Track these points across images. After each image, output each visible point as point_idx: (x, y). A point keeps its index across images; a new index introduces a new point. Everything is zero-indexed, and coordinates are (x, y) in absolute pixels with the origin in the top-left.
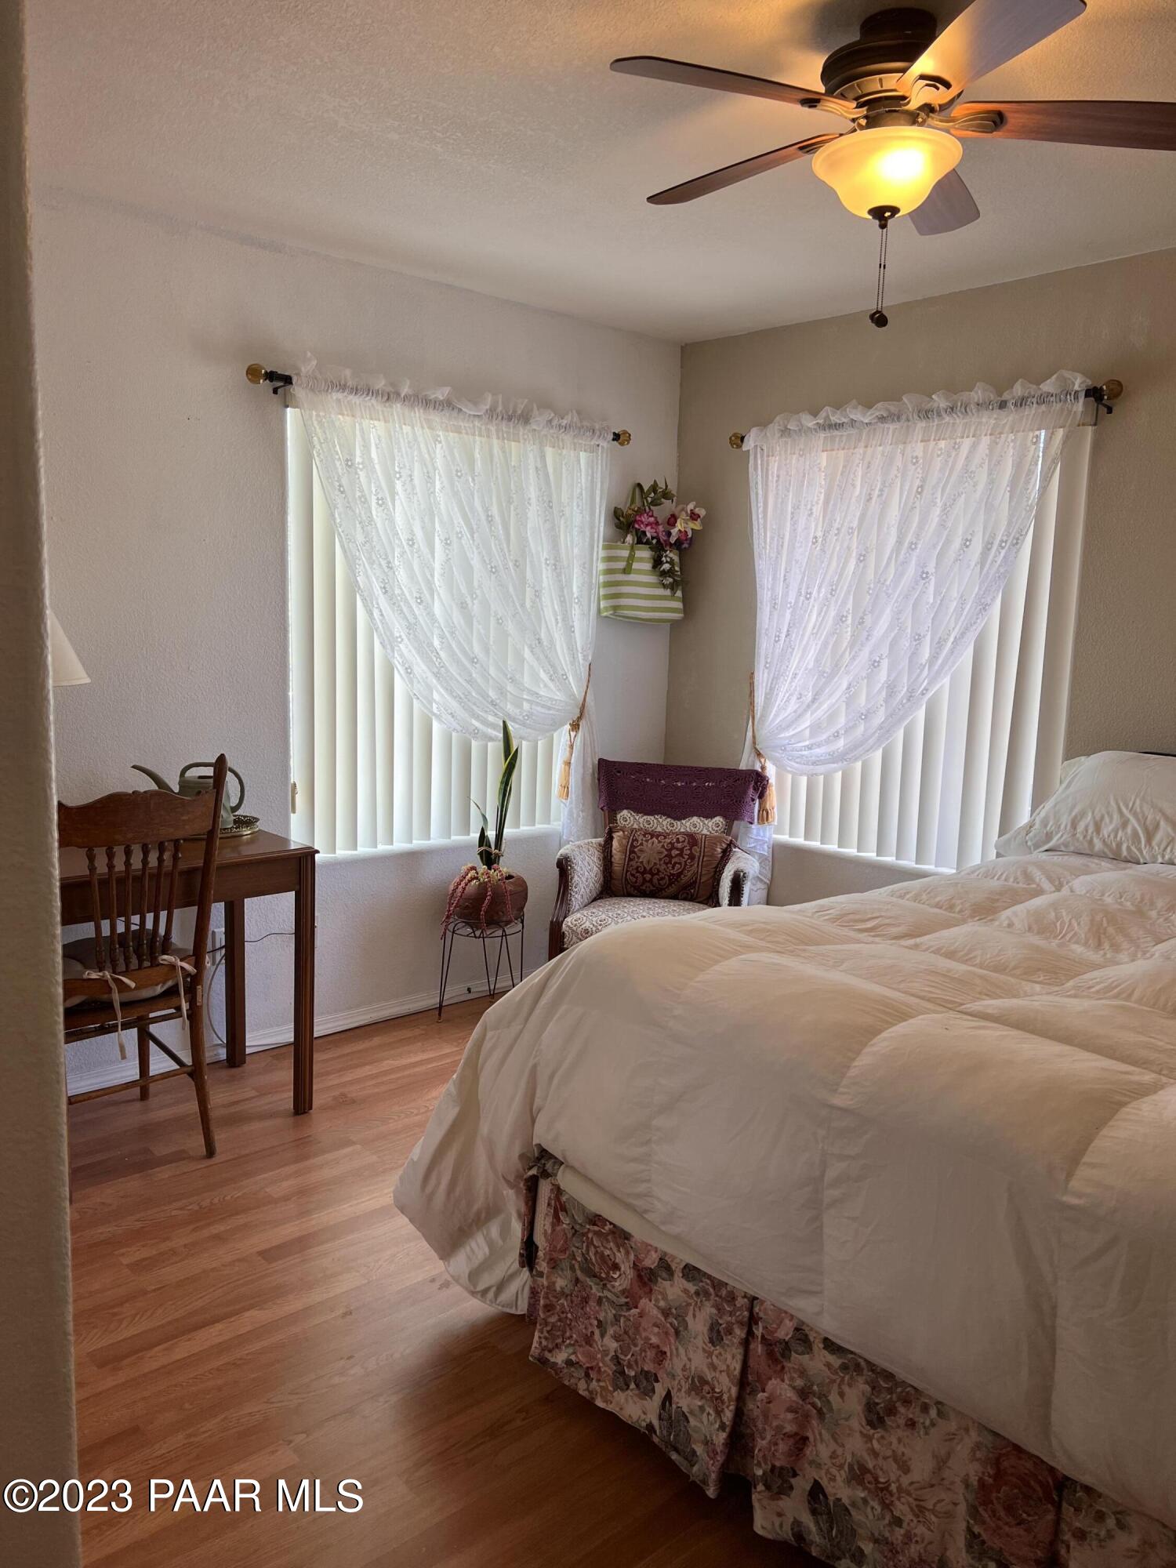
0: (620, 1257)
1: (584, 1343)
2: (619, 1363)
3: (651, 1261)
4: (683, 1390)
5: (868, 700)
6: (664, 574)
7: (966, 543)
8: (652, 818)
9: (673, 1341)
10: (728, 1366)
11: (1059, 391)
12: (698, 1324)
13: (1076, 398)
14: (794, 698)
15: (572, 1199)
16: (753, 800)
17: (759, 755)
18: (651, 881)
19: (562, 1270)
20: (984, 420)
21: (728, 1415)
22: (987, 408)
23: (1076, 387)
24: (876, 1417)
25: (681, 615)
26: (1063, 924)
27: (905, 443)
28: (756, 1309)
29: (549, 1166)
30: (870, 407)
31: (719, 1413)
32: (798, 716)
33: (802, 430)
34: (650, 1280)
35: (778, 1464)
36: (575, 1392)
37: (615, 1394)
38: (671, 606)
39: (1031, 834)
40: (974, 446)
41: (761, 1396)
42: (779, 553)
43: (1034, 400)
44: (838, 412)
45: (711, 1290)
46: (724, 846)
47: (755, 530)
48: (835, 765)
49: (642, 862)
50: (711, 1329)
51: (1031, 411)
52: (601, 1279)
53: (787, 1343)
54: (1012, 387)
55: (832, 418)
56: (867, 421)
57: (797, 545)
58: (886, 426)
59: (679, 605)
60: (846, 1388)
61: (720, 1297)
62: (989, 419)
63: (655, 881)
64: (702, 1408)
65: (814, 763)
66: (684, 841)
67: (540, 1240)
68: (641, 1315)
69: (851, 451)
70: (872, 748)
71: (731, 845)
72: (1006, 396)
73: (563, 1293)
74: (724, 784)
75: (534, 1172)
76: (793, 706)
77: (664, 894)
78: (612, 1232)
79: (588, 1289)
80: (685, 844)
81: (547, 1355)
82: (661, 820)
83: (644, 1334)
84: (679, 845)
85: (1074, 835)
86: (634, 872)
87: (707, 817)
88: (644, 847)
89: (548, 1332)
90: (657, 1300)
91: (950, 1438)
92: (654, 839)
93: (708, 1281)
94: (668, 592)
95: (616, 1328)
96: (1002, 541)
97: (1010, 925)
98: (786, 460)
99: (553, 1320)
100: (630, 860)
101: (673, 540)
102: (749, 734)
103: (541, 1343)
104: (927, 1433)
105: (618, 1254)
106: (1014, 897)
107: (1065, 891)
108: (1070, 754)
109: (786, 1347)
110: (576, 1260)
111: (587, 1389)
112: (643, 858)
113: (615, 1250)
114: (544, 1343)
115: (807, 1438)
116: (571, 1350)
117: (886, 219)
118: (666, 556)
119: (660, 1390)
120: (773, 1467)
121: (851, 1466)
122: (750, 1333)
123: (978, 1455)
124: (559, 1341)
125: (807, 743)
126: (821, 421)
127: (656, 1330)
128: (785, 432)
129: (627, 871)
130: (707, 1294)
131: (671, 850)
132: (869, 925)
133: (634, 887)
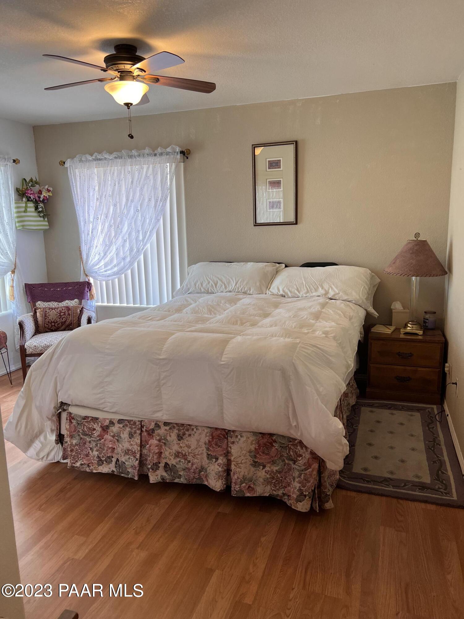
0: (95, 426)
1: (85, 457)
2: (99, 458)
3: (107, 423)
4: (122, 455)
5: (124, 253)
6: (39, 212)
7: (150, 200)
8: (50, 303)
9: (116, 444)
10: (136, 443)
11: (172, 152)
12: (125, 435)
13: (177, 154)
14: (97, 255)
15: (76, 415)
16: (88, 292)
17: (87, 276)
18: (54, 325)
19: (75, 437)
20: (150, 159)
21: (138, 456)
22: (151, 156)
23: (177, 151)
24: (180, 438)
25: (48, 227)
26: (200, 310)
27: (125, 166)
28: (143, 424)
29: (65, 407)
30: (111, 154)
31: (135, 457)
32: (99, 261)
33: (87, 161)
34: (107, 429)
35: (155, 462)
36: (86, 472)
37: (99, 467)
38: (44, 224)
39: (184, 289)
40: (148, 168)
41: (148, 446)
42: (84, 203)
43: (165, 154)
44: (100, 155)
45: (128, 424)
46: (80, 309)
47: (73, 195)
48: (115, 276)
49: (50, 319)
50: (129, 434)
51: (164, 157)
52: (89, 435)
53: (153, 429)
54: (157, 149)
55: (98, 157)
56: (111, 158)
57: (91, 201)
58: (117, 160)
59: (47, 223)
60: (171, 434)
61: (131, 425)
62: (151, 159)
63: (56, 325)
64: (129, 458)
65: (108, 276)
66: (65, 310)
67: (64, 432)
68: (105, 441)
69: (106, 168)
70: (127, 270)
71: (82, 308)
72: (156, 152)
73: (76, 445)
74: (76, 287)
75: (60, 410)
76: (96, 258)
77: (60, 329)
78: (92, 419)
79: (85, 440)
80: (66, 310)
81: (74, 465)
82: (53, 303)
83: (107, 446)
84: (63, 311)
85: (196, 288)
86: (47, 323)
87: (71, 300)
88: (50, 314)
89: (73, 458)
90: (110, 434)
91: (200, 434)
92: (53, 310)
93: (127, 422)
94: (42, 219)
95: (97, 448)
96: (161, 199)
97: (187, 313)
98: (82, 171)
99: (74, 454)
100: (45, 319)
101: (41, 199)
102: (82, 268)
103: (71, 462)
104: (194, 436)
105: (95, 425)
106: (186, 306)
107: (198, 302)
108: (190, 264)
109: (153, 430)
110: (80, 432)
111: (90, 469)
112: (50, 317)
113: (93, 424)
114: (72, 461)
115: (162, 452)
116: (81, 461)
117: (129, 106)
118: (40, 206)
119: (114, 460)
120: (153, 463)
121: (175, 454)
122: (142, 431)
123: (207, 435)
124: (77, 459)
125: (103, 270)
126: (94, 158)
127: (111, 443)
128: (81, 161)
129: (45, 323)
130: (127, 425)
131: (60, 313)
132: (149, 318)
133: (48, 329)
